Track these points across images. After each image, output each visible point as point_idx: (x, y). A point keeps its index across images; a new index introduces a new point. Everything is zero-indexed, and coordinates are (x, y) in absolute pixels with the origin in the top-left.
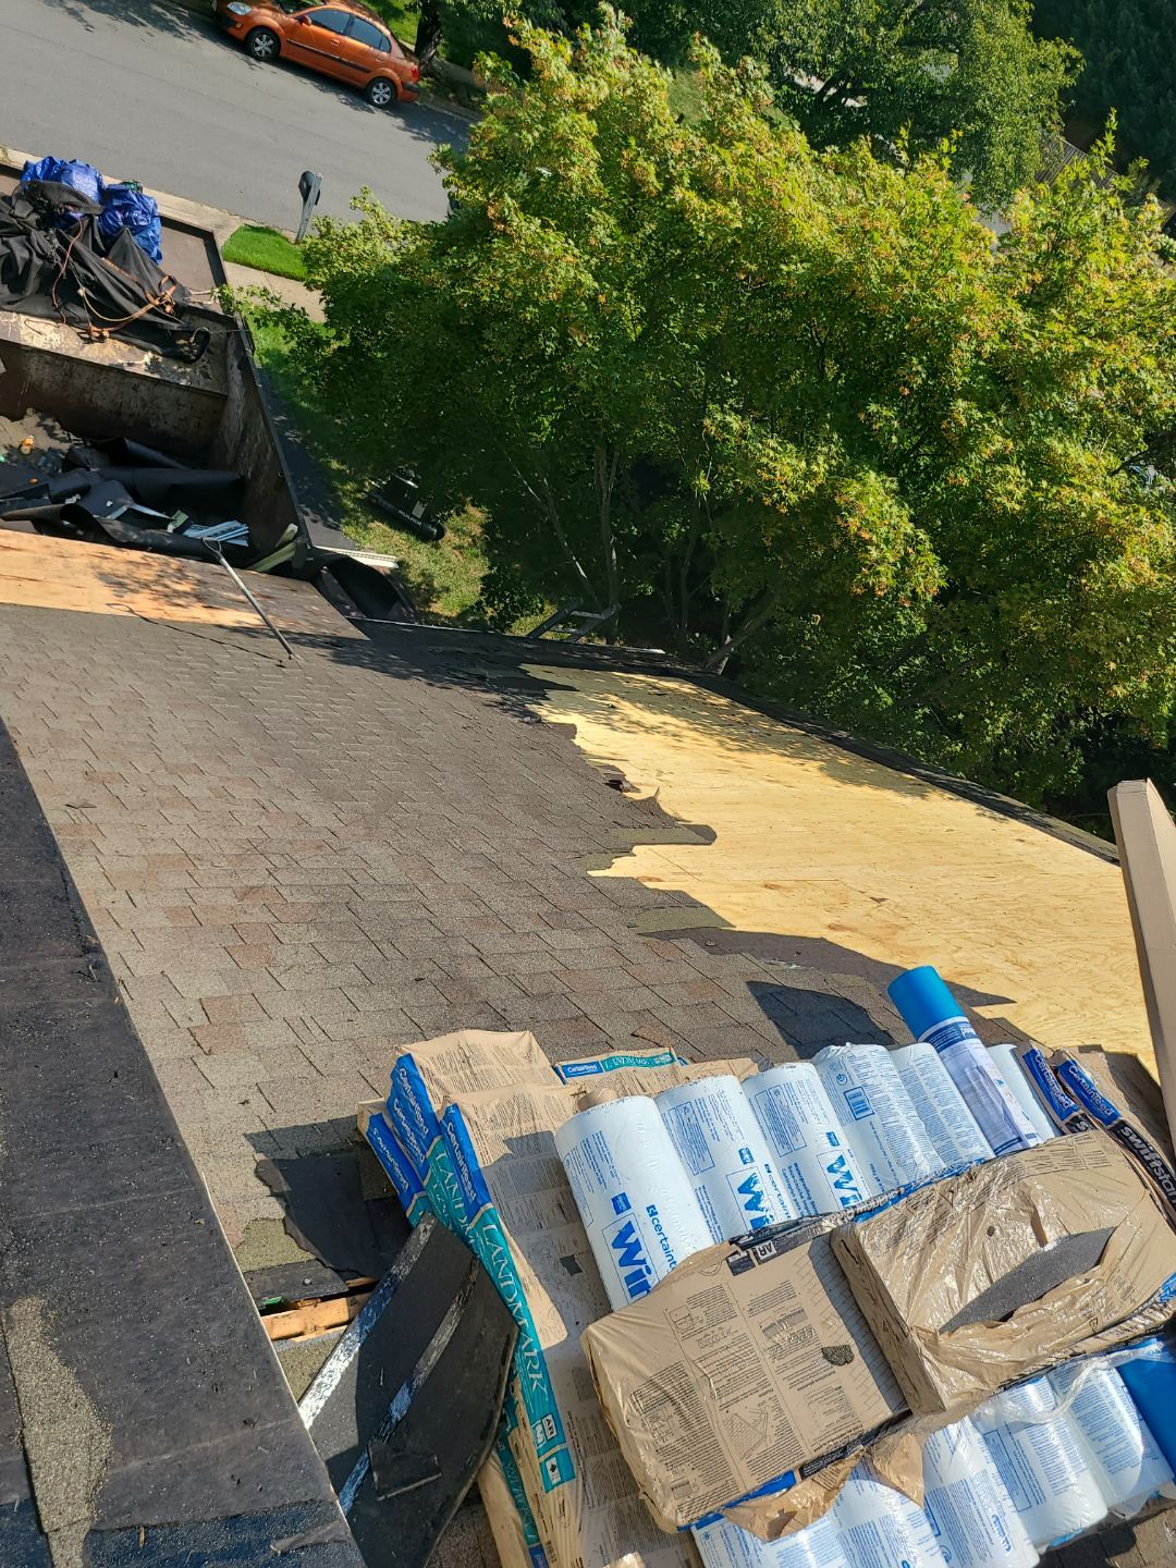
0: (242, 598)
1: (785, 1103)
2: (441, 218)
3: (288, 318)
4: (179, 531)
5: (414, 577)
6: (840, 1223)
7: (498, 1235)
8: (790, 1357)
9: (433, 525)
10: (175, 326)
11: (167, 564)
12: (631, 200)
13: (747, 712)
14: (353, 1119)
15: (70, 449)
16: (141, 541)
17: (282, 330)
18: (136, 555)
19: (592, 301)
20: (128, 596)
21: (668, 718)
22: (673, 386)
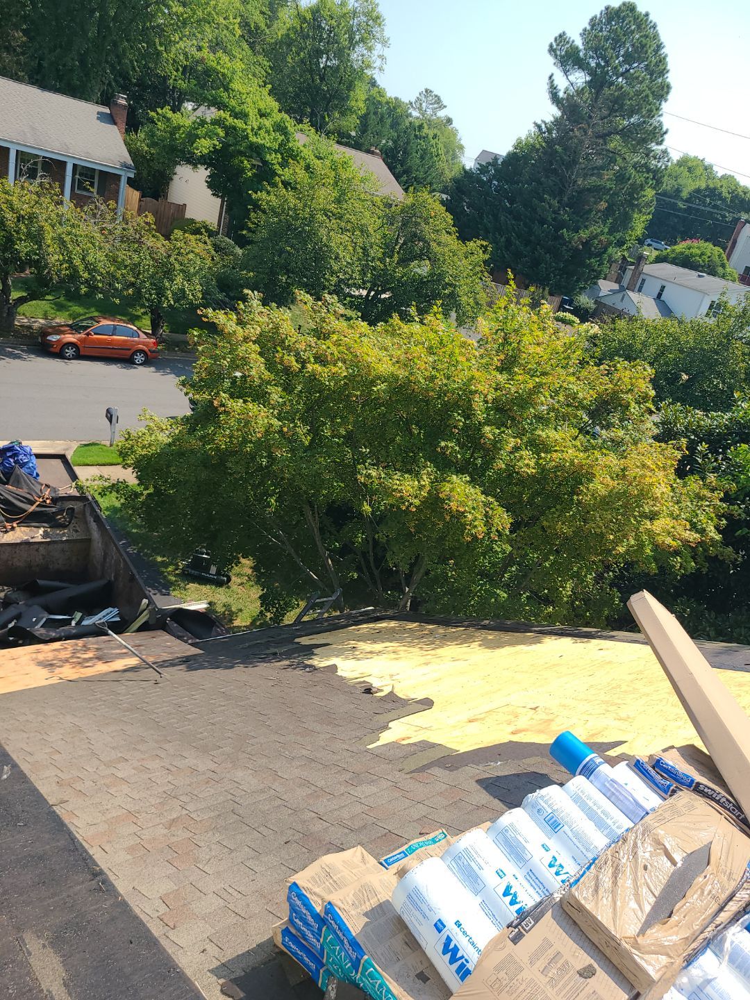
0: (124, 651)
1: (513, 835)
2: (189, 413)
3: (116, 487)
4: (78, 623)
5: (220, 609)
6: (564, 893)
7: (375, 973)
8: (561, 983)
9: (223, 576)
10: (54, 510)
11: (77, 645)
12: (287, 378)
13: (431, 627)
14: (271, 940)
15: (5, 595)
16: (58, 636)
17: (114, 494)
18: (57, 645)
19: (280, 432)
20: (57, 670)
21: (388, 644)
22: (335, 462)
